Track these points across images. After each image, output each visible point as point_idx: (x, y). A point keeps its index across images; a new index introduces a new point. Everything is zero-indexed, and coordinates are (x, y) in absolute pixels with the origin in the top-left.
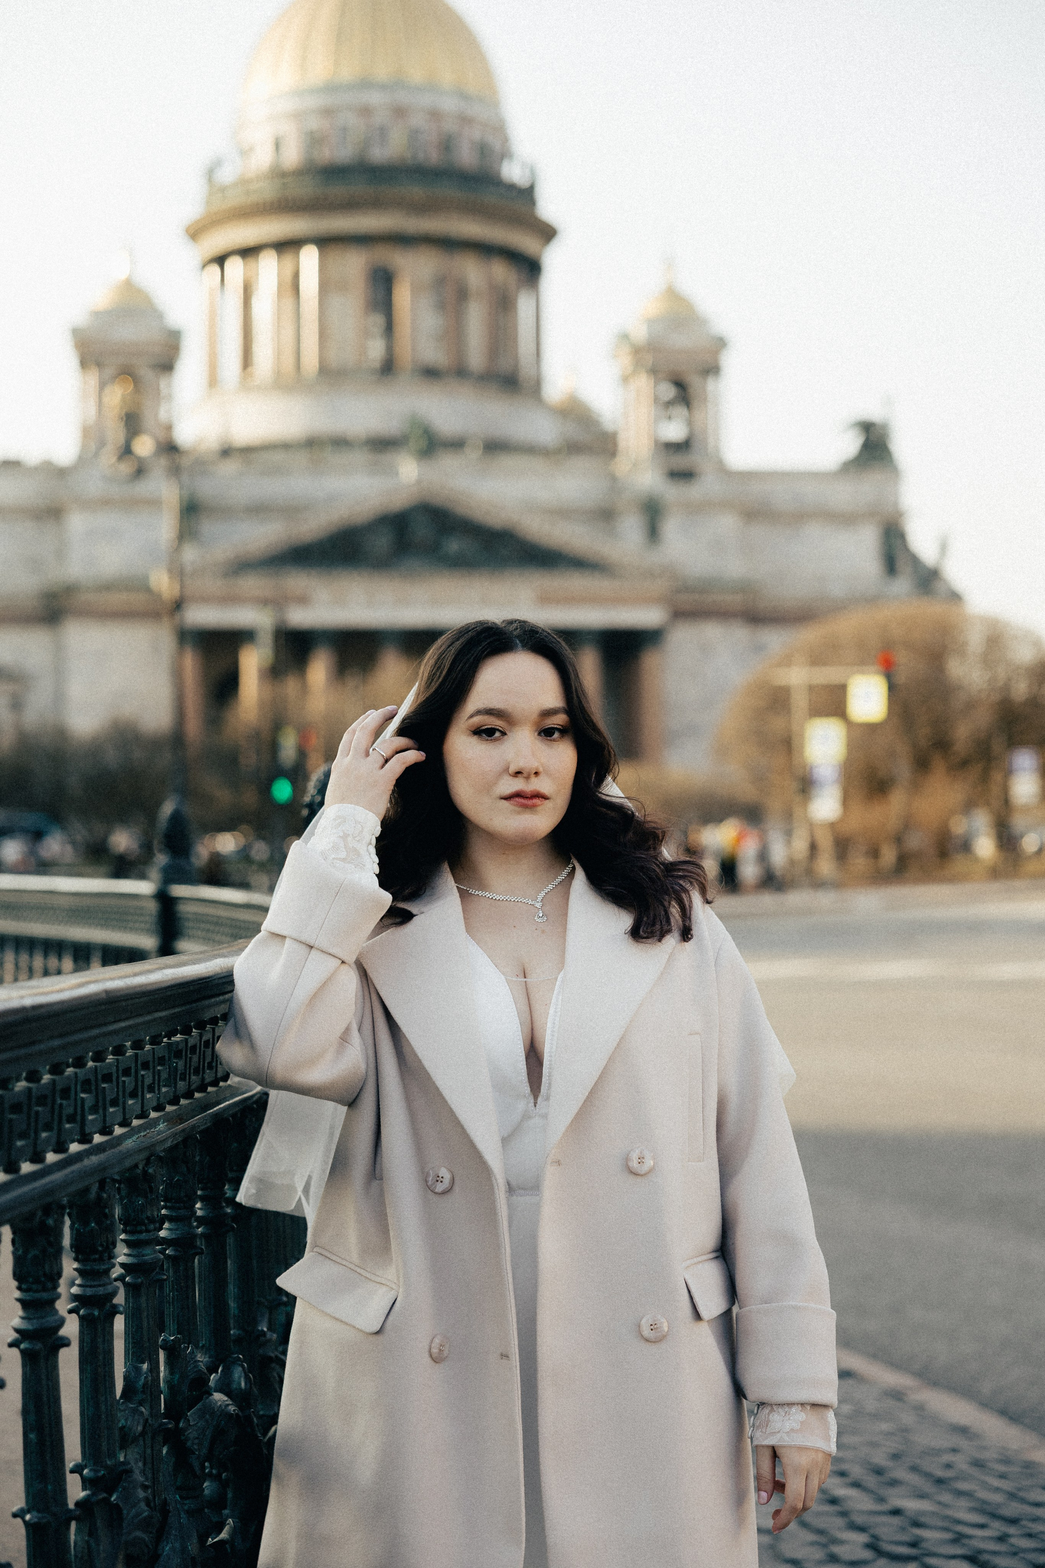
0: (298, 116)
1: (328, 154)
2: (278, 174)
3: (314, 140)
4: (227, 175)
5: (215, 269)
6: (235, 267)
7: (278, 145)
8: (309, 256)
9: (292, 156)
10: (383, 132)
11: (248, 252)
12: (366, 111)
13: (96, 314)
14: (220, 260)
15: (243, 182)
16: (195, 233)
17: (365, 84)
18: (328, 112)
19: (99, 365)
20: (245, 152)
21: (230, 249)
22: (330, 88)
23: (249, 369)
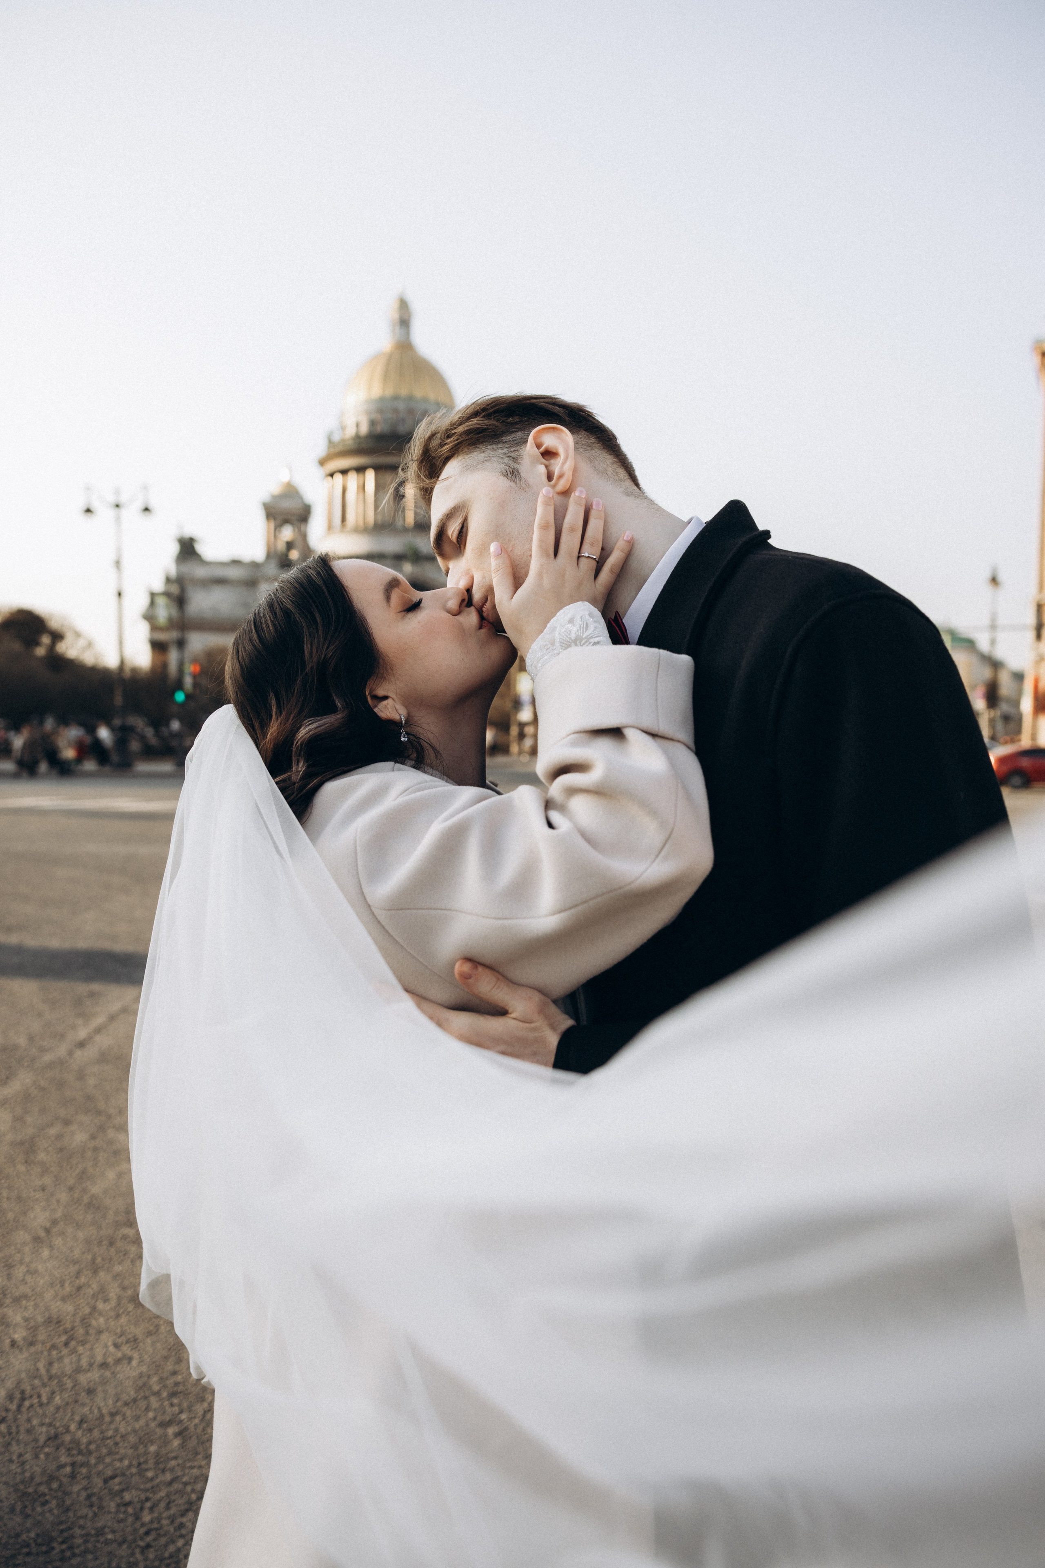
0: (368, 413)
1: (379, 429)
2: (357, 437)
3: (372, 423)
4: (336, 438)
5: (330, 478)
6: (338, 477)
7: (357, 425)
8: (370, 475)
9: (364, 429)
10: (403, 420)
11: (344, 472)
12: (396, 411)
13: (274, 497)
14: (332, 475)
15: (343, 440)
16: (322, 462)
17: (396, 398)
18: (380, 411)
19: (275, 519)
20: (343, 428)
21: (336, 470)
22: (382, 399)
23: (344, 523)
